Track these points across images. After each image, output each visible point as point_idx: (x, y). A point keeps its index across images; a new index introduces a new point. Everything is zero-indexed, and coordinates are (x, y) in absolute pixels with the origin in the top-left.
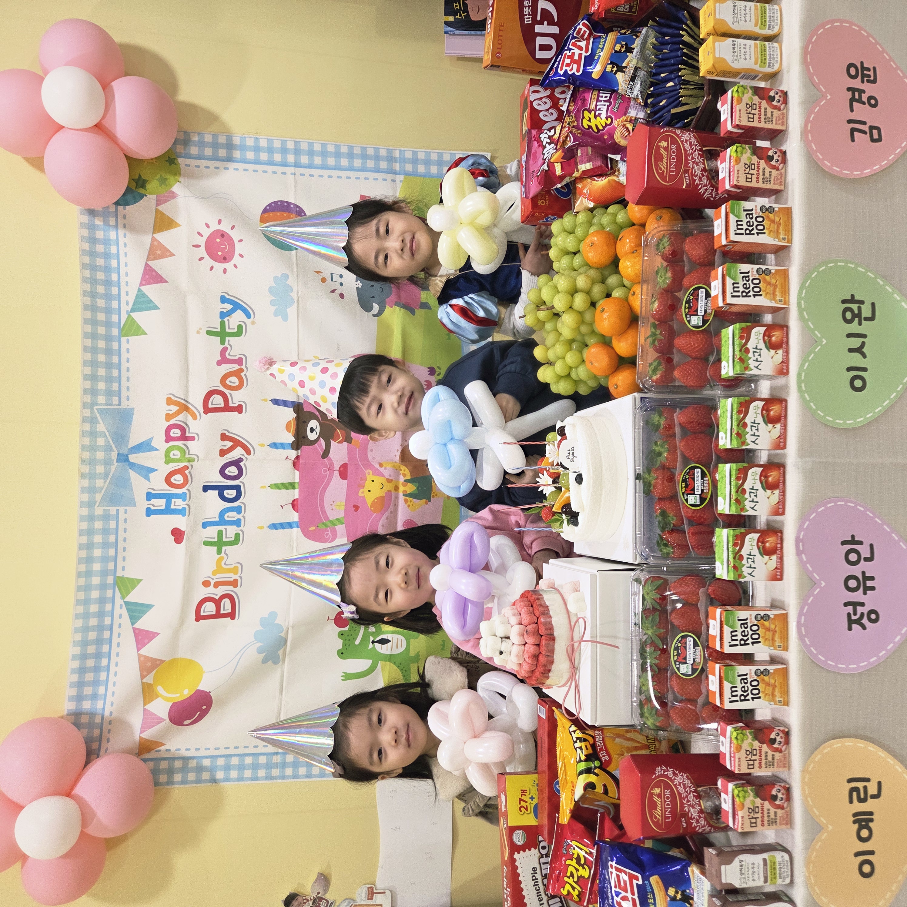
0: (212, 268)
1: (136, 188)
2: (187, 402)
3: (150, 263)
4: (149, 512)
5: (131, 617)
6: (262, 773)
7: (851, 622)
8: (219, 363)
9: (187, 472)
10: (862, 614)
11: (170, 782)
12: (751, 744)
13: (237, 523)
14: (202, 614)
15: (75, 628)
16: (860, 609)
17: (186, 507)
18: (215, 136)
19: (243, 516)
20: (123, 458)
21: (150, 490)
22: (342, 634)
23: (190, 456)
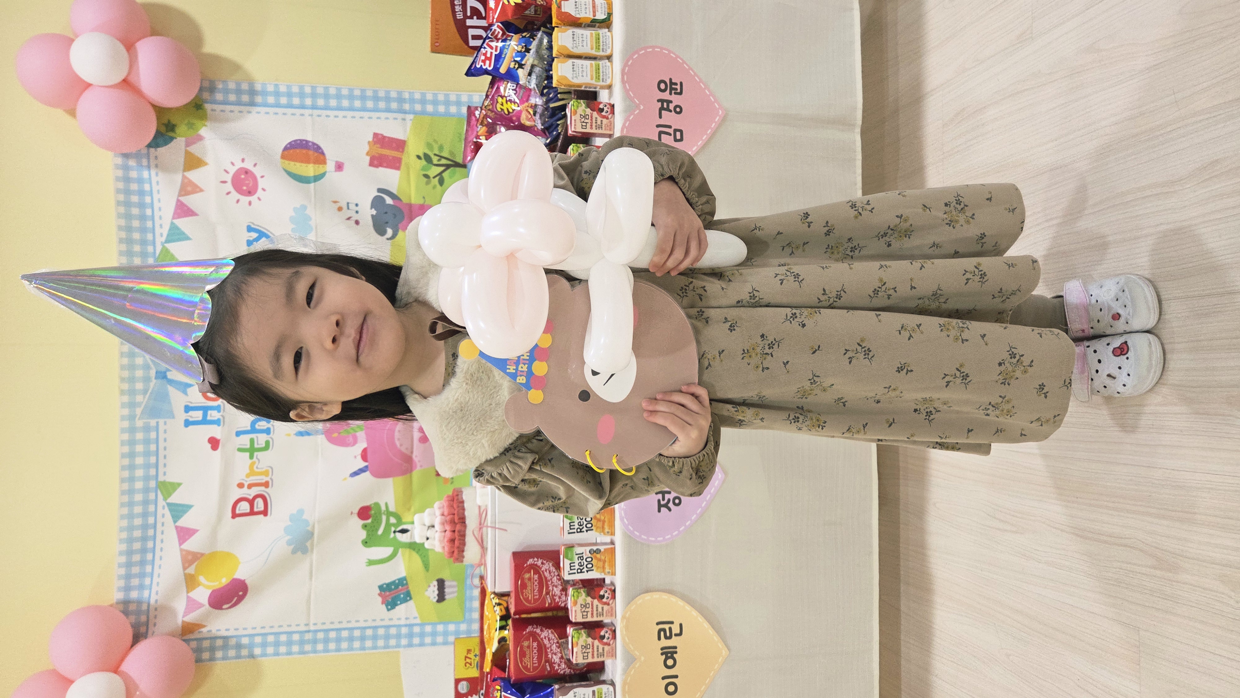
0: (238, 201)
1: (166, 132)
3: (181, 199)
4: (188, 423)
5: (173, 517)
6: (295, 648)
7: (660, 506)
10: (669, 500)
11: (212, 659)
12: (585, 600)
13: (267, 431)
14: (238, 512)
15: (121, 527)
16: (667, 496)
17: (221, 417)
18: (238, 84)
20: (161, 376)
21: (188, 404)
22: (365, 526)
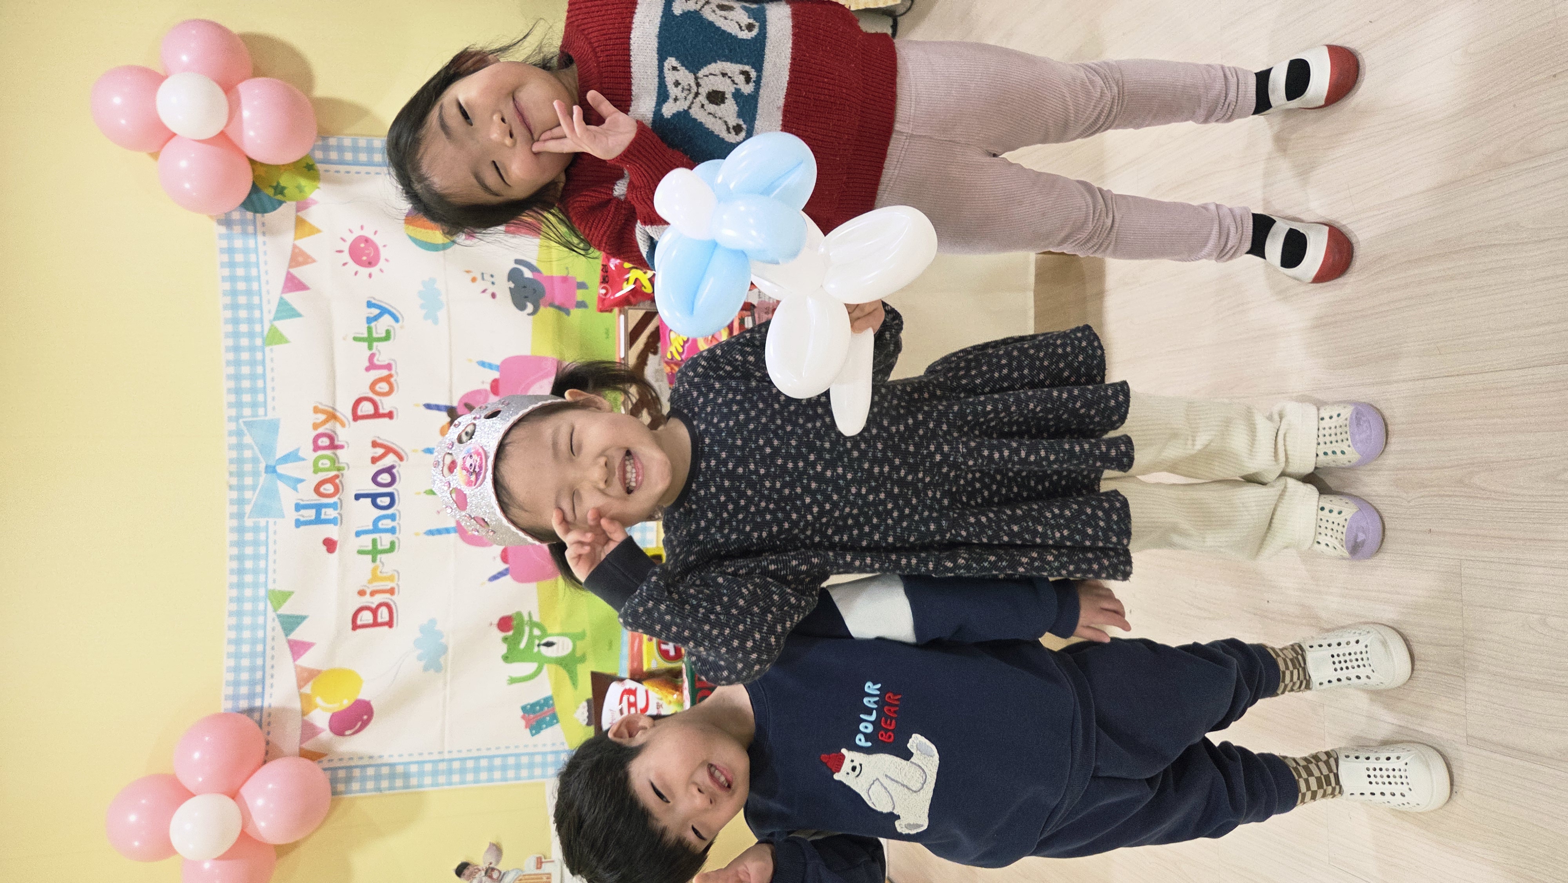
0: (356, 273)
1: (275, 194)
2: (336, 410)
3: (292, 270)
4: (299, 523)
5: (284, 629)
6: (428, 780)
8: (368, 369)
9: (337, 481)
13: (392, 530)
14: (359, 622)
17: (338, 516)
18: (355, 141)
19: (398, 524)
20: (271, 470)
21: (299, 501)
22: (505, 639)
23: (341, 465)
